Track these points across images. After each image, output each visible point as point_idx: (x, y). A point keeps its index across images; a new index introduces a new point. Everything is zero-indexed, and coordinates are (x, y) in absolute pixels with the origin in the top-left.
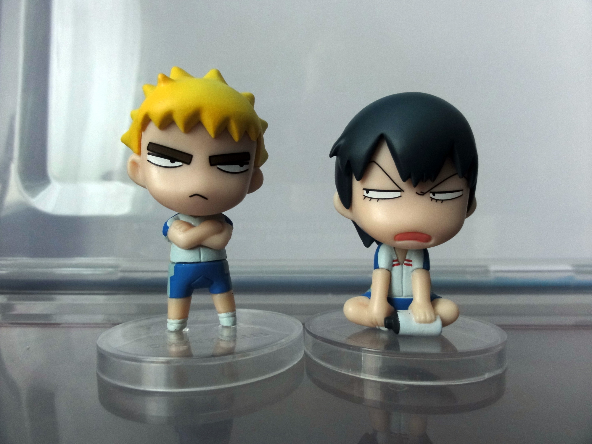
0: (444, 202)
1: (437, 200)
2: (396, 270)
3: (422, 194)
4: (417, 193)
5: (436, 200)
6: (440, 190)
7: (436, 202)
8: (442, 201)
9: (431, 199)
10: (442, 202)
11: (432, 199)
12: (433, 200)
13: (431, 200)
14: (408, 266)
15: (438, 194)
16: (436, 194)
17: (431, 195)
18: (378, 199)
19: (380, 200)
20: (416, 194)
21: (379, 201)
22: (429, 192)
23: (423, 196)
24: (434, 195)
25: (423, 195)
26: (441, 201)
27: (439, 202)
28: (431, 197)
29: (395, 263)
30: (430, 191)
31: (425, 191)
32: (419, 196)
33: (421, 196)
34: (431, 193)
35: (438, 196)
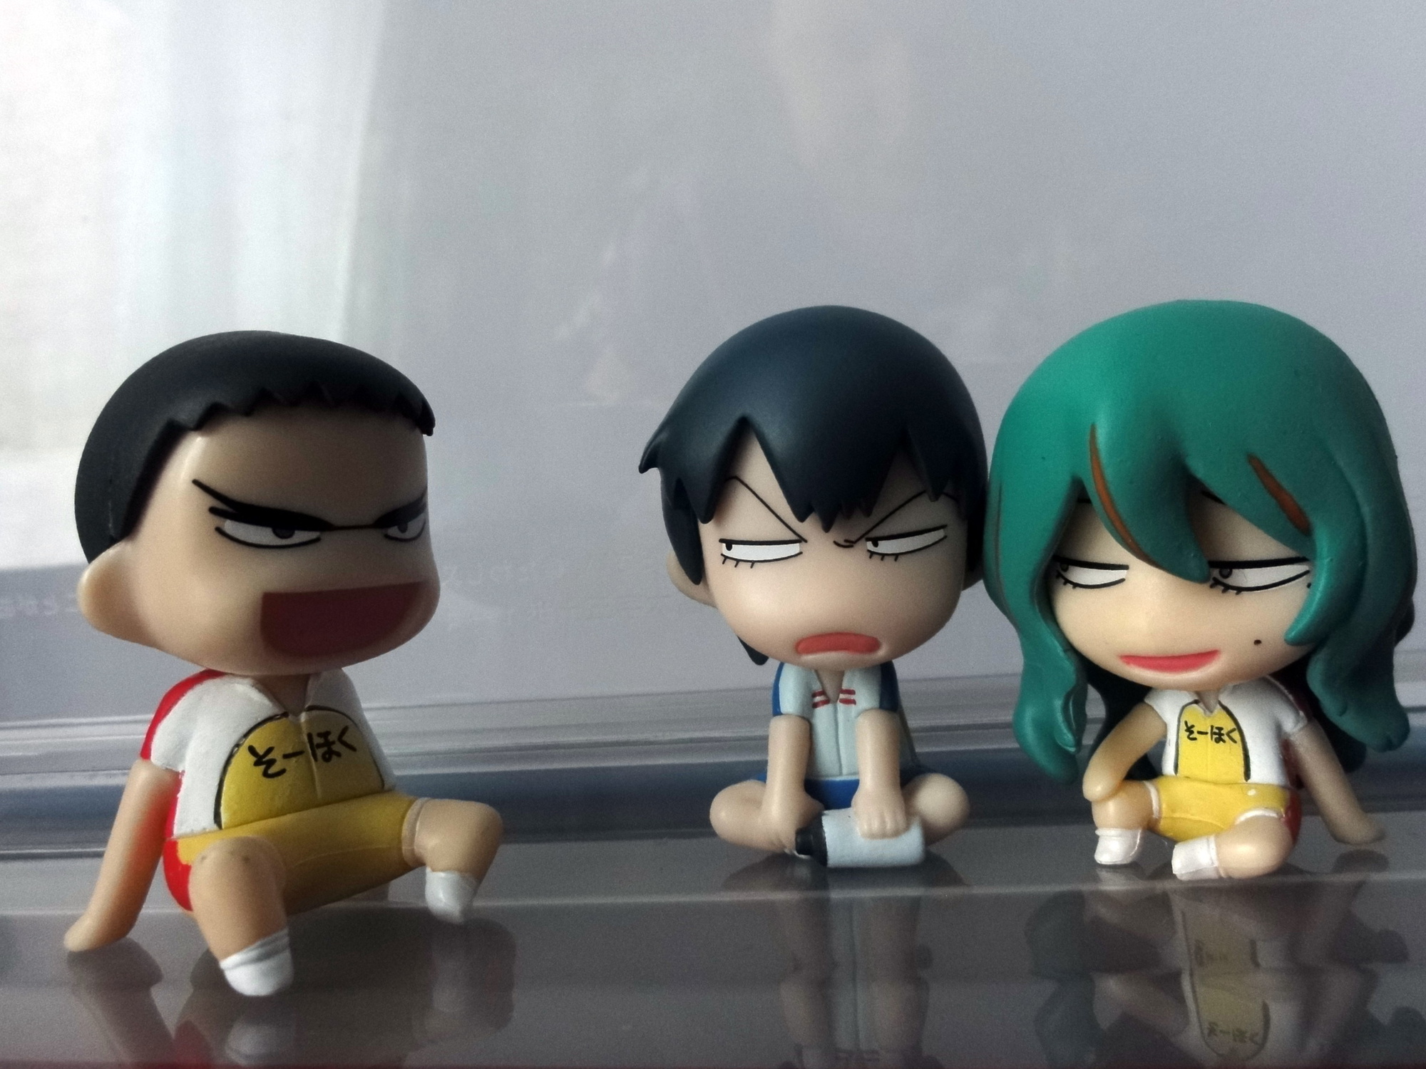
0: (901, 559)
1: (883, 556)
2: (822, 716)
3: (849, 544)
4: (835, 543)
5: (880, 557)
6: (887, 534)
7: (882, 559)
8: (896, 556)
9: (869, 554)
10: (896, 560)
11: (872, 554)
12: (875, 557)
13: (871, 557)
14: (847, 705)
15: (883, 542)
16: (880, 542)
17: (870, 546)
18: (753, 563)
19: (756, 565)
20: (835, 546)
21: (754, 567)
22: (864, 539)
23: (851, 550)
24: (876, 545)
25: (852, 546)
26: (894, 557)
27: (889, 560)
28: (869, 551)
29: (818, 699)
30: (865, 537)
31: (853, 538)
32: (841, 549)
33: (847, 550)
34: (868, 540)
35: (885, 547)
